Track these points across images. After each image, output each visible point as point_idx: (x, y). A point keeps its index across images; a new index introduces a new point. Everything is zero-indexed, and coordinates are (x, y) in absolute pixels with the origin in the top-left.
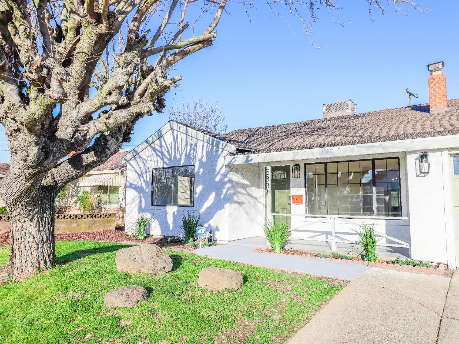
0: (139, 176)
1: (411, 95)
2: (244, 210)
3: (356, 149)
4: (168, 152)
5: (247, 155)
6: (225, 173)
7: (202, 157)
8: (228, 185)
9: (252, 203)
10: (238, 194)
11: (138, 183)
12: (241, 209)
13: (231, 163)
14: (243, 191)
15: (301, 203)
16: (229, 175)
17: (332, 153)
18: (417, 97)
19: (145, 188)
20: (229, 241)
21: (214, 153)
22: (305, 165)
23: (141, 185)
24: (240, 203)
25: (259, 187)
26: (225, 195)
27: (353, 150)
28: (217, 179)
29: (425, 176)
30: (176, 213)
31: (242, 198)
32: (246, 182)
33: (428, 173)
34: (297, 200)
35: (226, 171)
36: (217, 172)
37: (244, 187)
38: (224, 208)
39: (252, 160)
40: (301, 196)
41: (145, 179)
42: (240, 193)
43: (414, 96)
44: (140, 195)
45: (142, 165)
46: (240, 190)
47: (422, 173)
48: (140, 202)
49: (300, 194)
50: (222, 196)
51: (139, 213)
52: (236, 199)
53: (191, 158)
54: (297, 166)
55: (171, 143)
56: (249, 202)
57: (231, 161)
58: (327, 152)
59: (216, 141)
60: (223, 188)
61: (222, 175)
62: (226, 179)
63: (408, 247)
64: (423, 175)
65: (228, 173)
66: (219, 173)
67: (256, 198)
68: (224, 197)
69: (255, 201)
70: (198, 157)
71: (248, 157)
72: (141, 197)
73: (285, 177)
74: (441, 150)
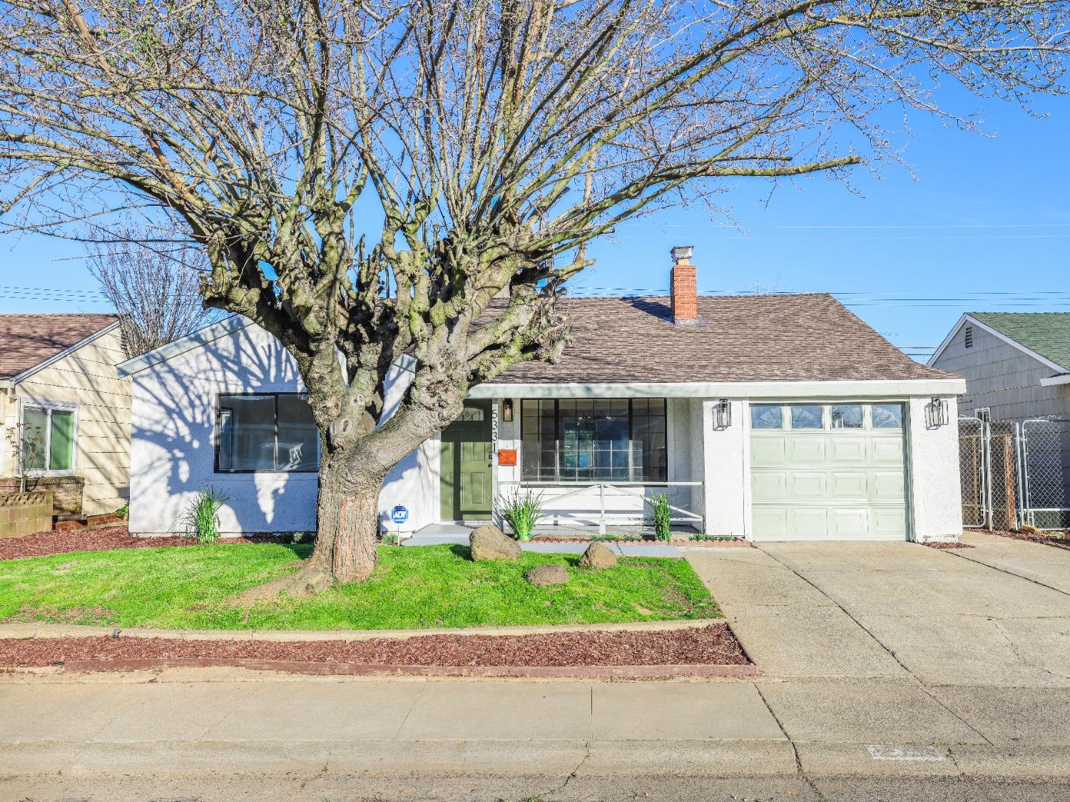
0: (169, 412)
4: (261, 366)
11: (165, 427)
15: (513, 464)
19: (188, 439)
20: (414, 533)
22: (522, 400)
23: (177, 433)
29: (723, 430)
30: (282, 491)
33: (727, 426)
34: (507, 458)
38: (402, 477)
40: (515, 452)
41: (190, 420)
44: (173, 455)
45: (178, 390)
47: (721, 426)
48: (175, 469)
49: (511, 448)
51: (171, 493)
55: (269, 346)
63: (701, 519)
64: (721, 429)
72: (175, 460)
73: (482, 419)
74: (741, 399)
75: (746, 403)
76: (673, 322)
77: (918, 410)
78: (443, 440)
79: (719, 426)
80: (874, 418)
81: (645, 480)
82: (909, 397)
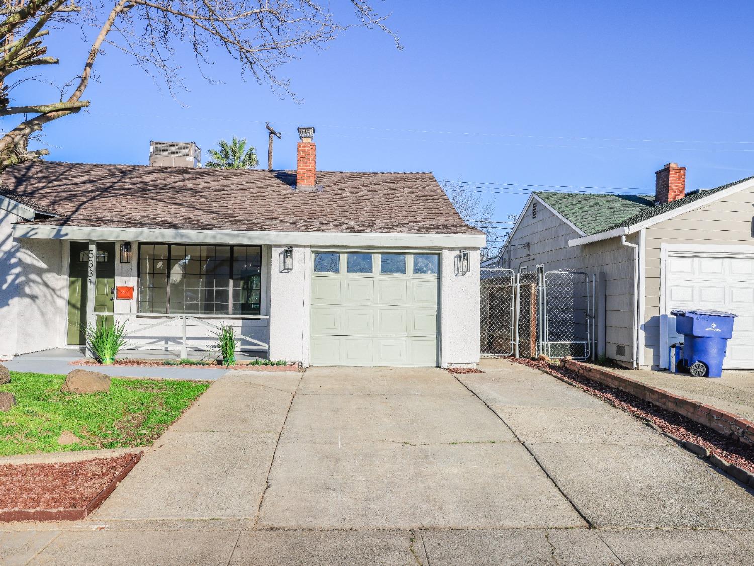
1: (273, 133)
2: (39, 308)
3: (219, 236)
5: (57, 227)
6: (13, 250)
8: (17, 270)
9: (49, 297)
10: (31, 284)
12: (34, 307)
13: (29, 235)
14: (38, 279)
15: (131, 297)
16: (18, 254)
17: (188, 238)
18: (280, 138)
20: (16, 355)
22: (139, 243)
24: (33, 298)
25: (59, 272)
26: (10, 284)
27: (214, 237)
29: (288, 272)
31: (36, 290)
32: (42, 265)
33: (291, 269)
34: (126, 293)
35: (13, 247)
37: (40, 272)
38: (8, 305)
39: (67, 235)
40: (132, 288)
42: (34, 281)
43: (276, 135)
46: (33, 276)
49: (129, 285)
50: (4, 287)
52: (27, 290)
54: (127, 245)
56: (45, 296)
57: (28, 233)
58: (182, 236)
60: (8, 274)
61: (5, 253)
62: (13, 260)
63: (267, 347)
64: (286, 271)
65: (17, 250)
67: (54, 290)
68: (8, 287)
69: (53, 293)
71: (59, 231)
73: (106, 260)
74: (304, 246)
75: (308, 250)
76: (295, 188)
77: (449, 258)
78: (70, 276)
79: (285, 269)
80: (415, 264)
81: (243, 314)
82: (441, 248)
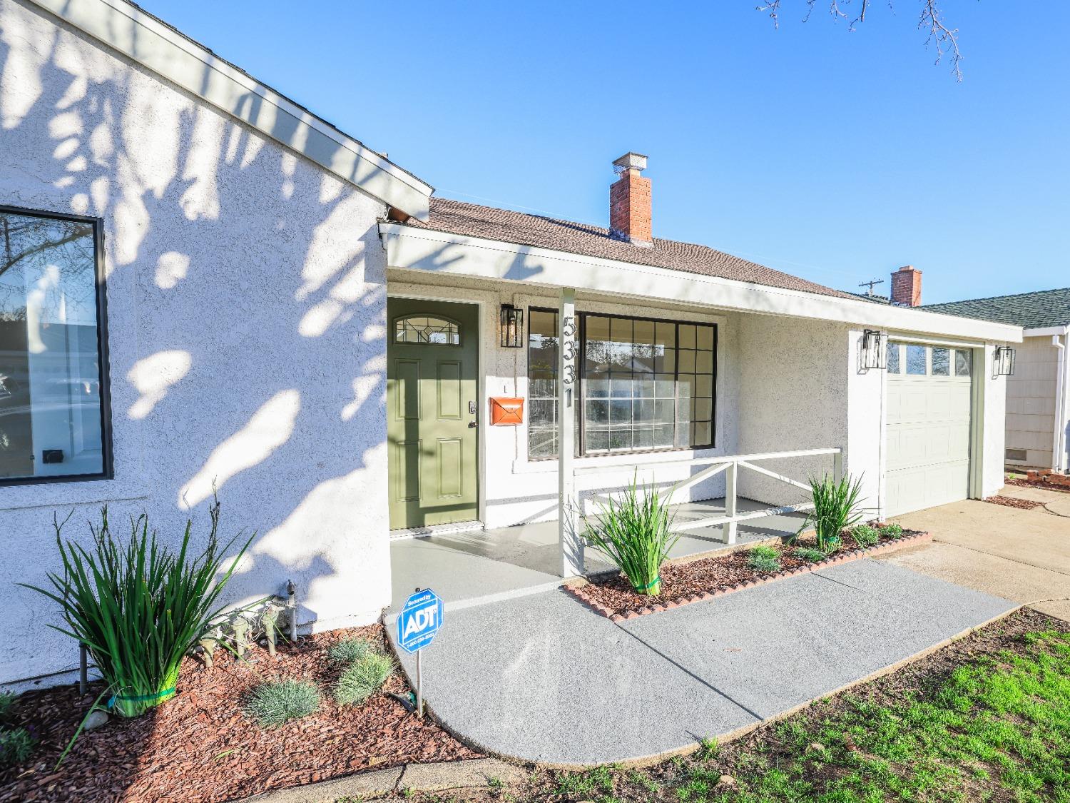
5: (517, 248)
7: (179, 185)
13: (439, 260)
15: (517, 421)
21: (288, 190)
28: (315, 323)
35: (370, 292)
36: (313, 286)
39: (539, 269)
50: (349, 411)
53: (61, 168)
59: (311, 128)
61: (347, 306)
65: (383, 302)
66: (321, 295)
68: (356, 416)
70: (139, 181)
71: (521, 258)
82: (985, 341)
